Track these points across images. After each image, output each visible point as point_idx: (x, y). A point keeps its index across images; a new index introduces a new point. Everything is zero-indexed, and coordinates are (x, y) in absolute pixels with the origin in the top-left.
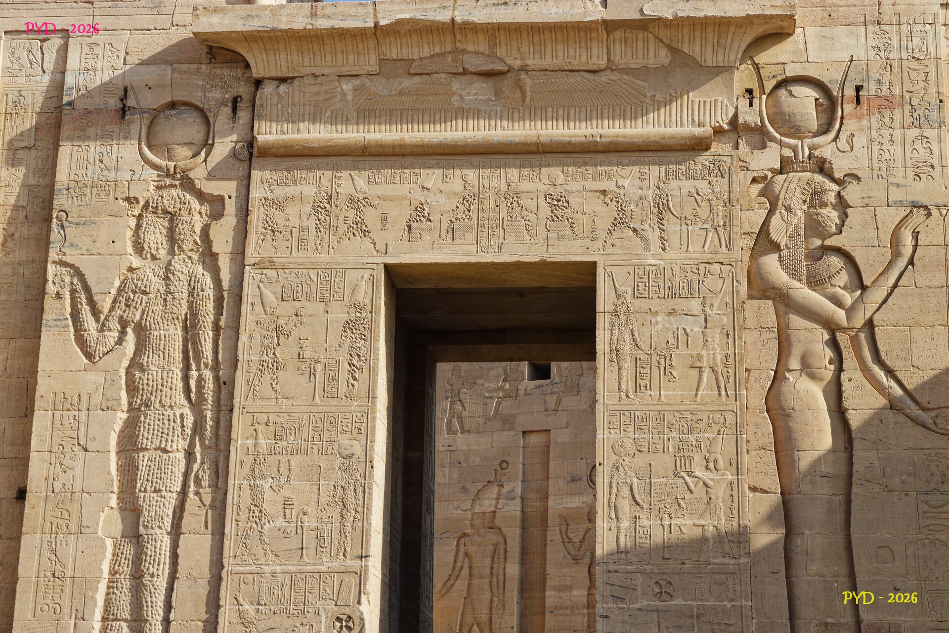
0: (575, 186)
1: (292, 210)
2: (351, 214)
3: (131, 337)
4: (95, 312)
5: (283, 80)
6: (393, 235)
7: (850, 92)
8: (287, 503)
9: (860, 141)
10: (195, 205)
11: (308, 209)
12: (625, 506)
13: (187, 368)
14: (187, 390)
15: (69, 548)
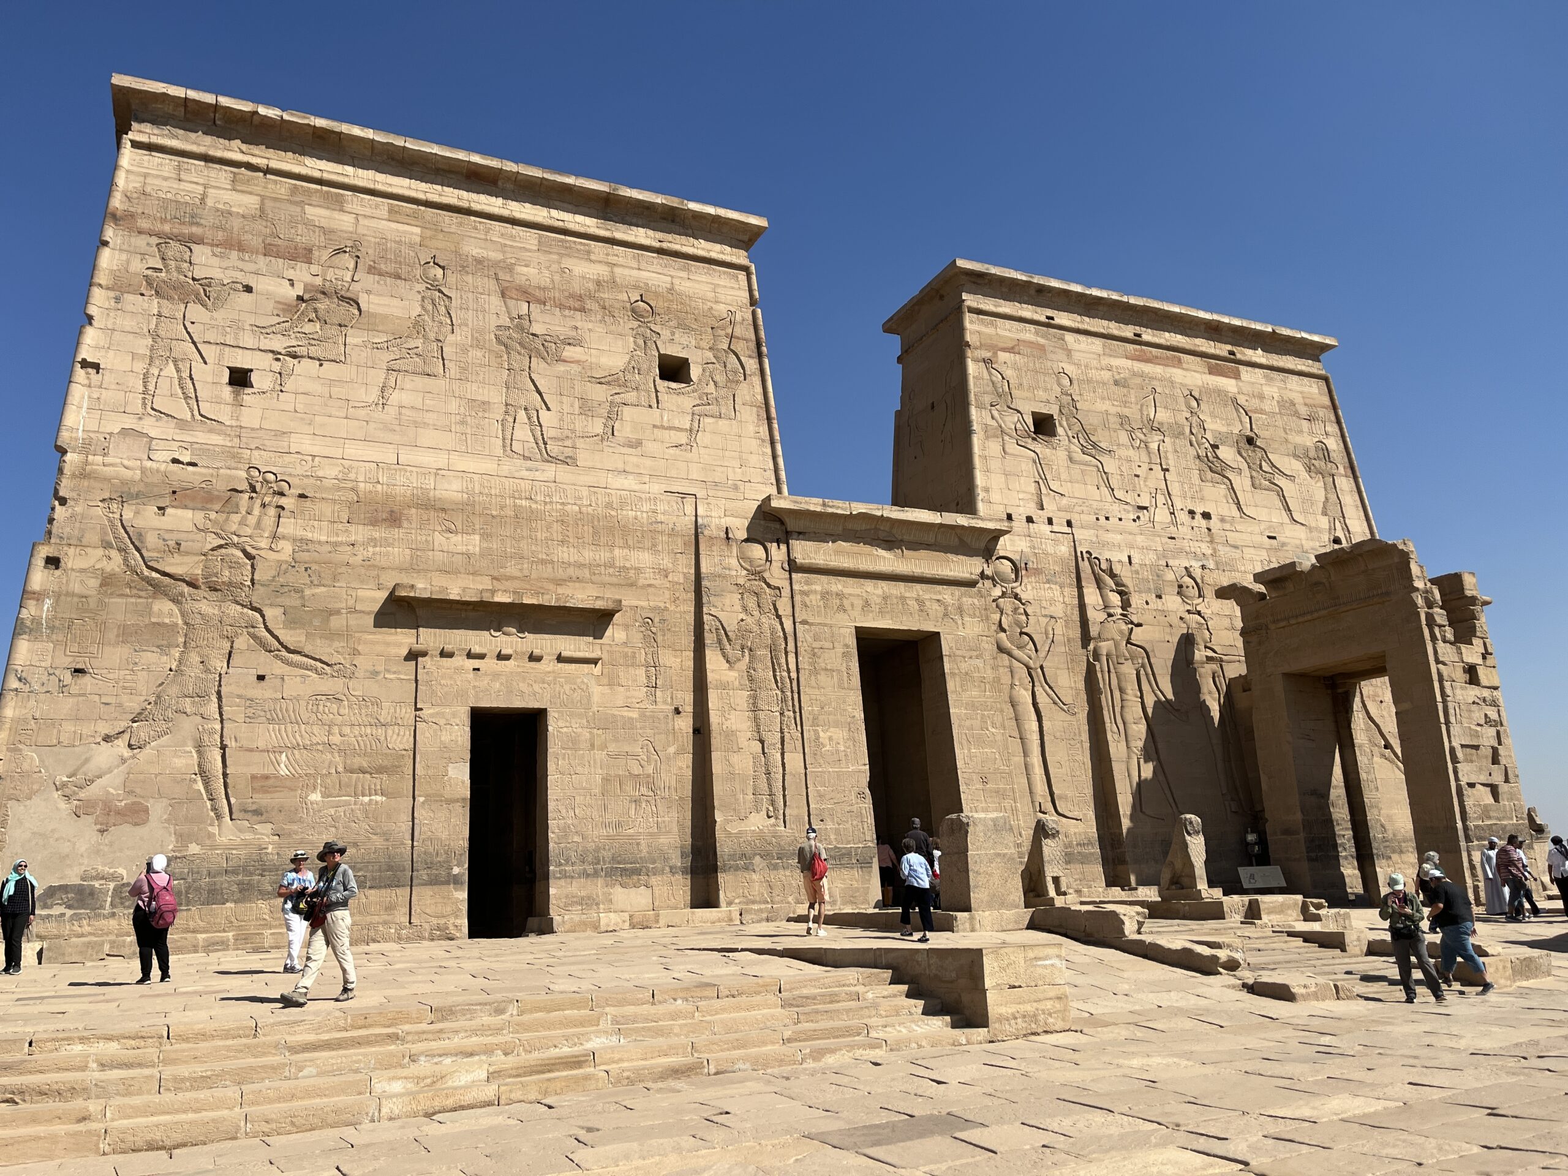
0: (927, 596)
1: (812, 597)
2: (838, 601)
3: (747, 654)
4: (729, 640)
5: (800, 533)
6: (856, 613)
7: (1023, 565)
8: (830, 739)
9: (1029, 587)
10: (768, 590)
11: (819, 597)
12: (965, 742)
13: (774, 671)
14: (776, 682)
15: (735, 759)
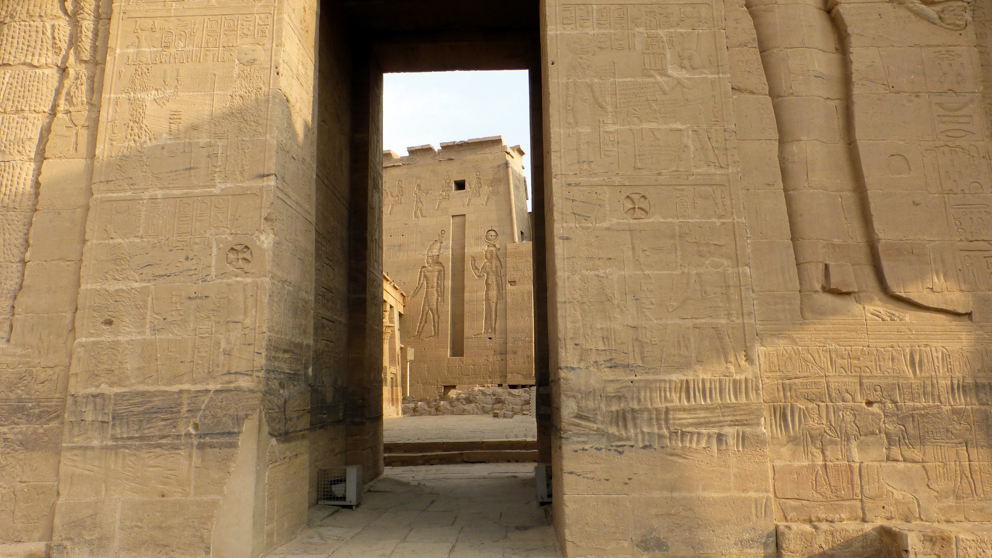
8: (174, 118)
12: (586, 108)
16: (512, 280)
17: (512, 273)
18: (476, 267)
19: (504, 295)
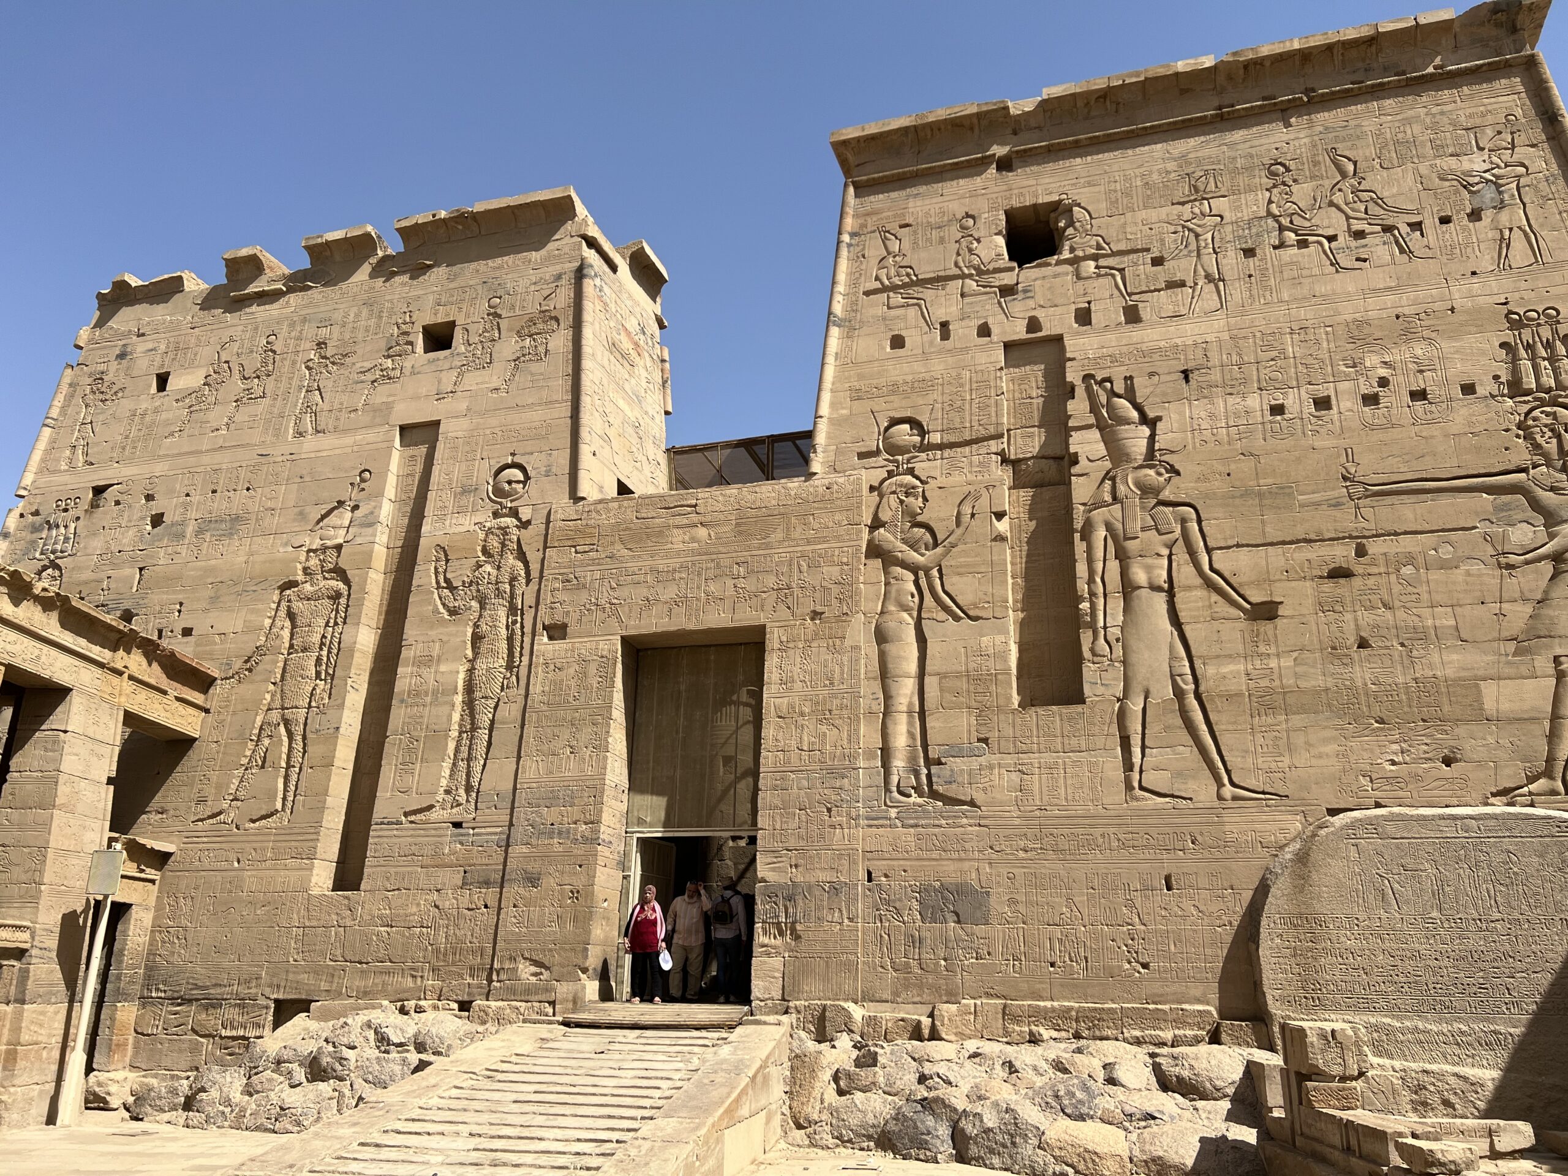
16: (559, 618)
17: (560, 596)
18: (446, 580)
19: (523, 671)
